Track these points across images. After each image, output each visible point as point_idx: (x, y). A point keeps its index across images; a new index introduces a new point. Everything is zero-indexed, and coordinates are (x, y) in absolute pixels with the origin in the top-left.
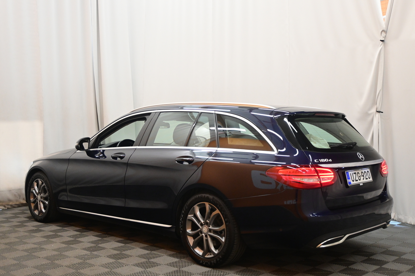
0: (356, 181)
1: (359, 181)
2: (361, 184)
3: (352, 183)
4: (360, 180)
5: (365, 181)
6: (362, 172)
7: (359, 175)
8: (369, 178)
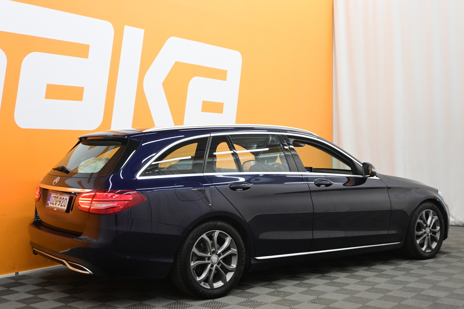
0: (53, 204)
1: (54, 206)
2: (55, 209)
3: (50, 205)
4: (55, 204)
5: (60, 207)
6: (61, 198)
7: (57, 200)
8: (64, 206)
